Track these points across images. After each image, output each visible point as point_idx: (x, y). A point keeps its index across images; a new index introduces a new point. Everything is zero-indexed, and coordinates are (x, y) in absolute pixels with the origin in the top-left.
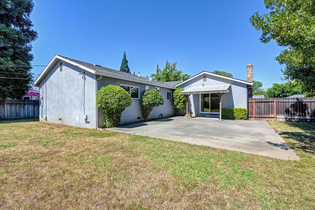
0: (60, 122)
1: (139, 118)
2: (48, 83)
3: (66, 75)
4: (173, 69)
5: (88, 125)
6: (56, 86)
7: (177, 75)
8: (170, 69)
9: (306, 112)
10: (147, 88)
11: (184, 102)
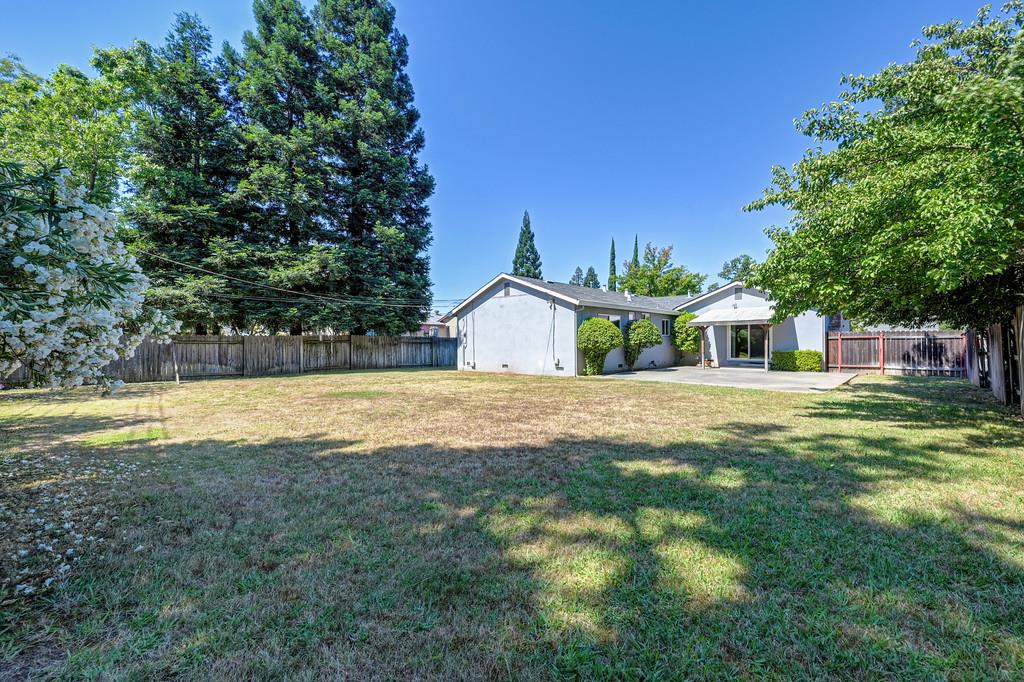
0: (504, 370)
1: (620, 366)
3: (517, 303)
4: (663, 262)
5: (560, 371)
7: (674, 277)
8: (656, 262)
9: (943, 359)
10: (631, 317)
11: (696, 340)
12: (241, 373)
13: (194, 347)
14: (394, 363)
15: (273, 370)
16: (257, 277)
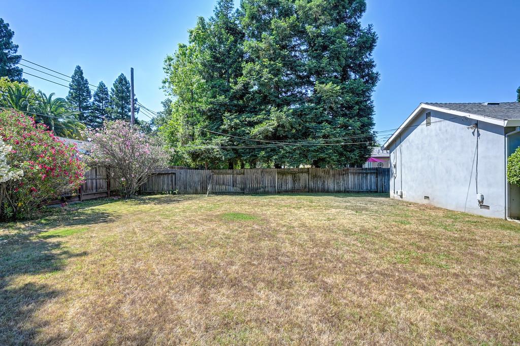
0: (426, 202)
2: (404, 144)
3: (439, 131)
5: (485, 210)
6: (418, 148)
12: (243, 192)
13: (221, 176)
14: (342, 189)
15: (260, 191)
16: (244, 134)
